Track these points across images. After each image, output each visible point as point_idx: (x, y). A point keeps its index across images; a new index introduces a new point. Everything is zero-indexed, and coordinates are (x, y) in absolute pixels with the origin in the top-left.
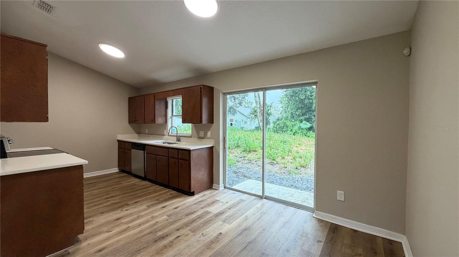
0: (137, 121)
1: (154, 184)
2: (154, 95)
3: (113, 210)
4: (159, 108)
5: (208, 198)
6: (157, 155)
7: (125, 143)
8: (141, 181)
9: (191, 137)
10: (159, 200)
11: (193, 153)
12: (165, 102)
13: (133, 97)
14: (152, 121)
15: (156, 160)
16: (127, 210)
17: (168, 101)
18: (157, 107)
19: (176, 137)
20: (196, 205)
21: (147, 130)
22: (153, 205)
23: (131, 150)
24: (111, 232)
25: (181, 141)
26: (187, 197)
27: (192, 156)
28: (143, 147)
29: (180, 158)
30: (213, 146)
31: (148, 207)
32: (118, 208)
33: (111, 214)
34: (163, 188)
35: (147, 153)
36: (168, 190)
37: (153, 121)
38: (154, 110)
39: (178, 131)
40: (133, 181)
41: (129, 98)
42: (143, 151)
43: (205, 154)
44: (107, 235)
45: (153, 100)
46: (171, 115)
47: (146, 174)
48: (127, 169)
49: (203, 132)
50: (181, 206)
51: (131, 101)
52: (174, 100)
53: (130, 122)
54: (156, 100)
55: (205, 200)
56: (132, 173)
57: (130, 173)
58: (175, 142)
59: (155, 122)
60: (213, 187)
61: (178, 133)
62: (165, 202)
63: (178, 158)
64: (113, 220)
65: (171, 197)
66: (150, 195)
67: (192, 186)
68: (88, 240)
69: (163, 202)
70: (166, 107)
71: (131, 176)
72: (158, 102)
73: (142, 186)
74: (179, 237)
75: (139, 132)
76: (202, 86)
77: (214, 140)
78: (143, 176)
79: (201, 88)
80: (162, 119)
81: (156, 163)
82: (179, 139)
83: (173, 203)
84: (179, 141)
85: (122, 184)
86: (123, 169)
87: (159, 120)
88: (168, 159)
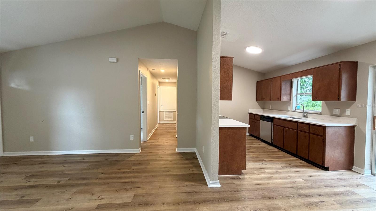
0: (264, 99)
1: (280, 151)
2: (281, 78)
3: (256, 161)
4: (285, 88)
5: (348, 179)
6: (284, 127)
7: (254, 115)
8: (268, 146)
9: (321, 114)
10: (290, 165)
11: (328, 129)
12: (290, 82)
13: (261, 81)
14: (278, 99)
15: (283, 131)
16: (266, 164)
17: (293, 82)
18: (283, 87)
19: (302, 113)
20: (334, 181)
21: (271, 106)
22: (286, 167)
23: (260, 121)
24: (260, 175)
25: (308, 117)
26: (318, 169)
27: (328, 132)
28: (270, 119)
29: (311, 132)
30: (355, 126)
31: (282, 167)
32: (259, 161)
33: (256, 163)
34: (290, 156)
35: (274, 124)
36: (296, 158)
37: (280, 99)
38: (280, 90)
39: (304, 108)
40: (262, 144)
41: (257, 82)
42: (271, 123)
43: (342, 132)
44: (258, 176)
45: (280, 81)
46: (296, 94)
47: (273, 141)
48: (256, 134)
49: (339, 109)
50: (316, 176)
51: (259, 84)
52: (299, 80)
53: (257, 100)
54: (282, 82)
55: (345, 179)
56: (260, 138)
57: (258, 138)
58: (301, 118)
59: (280, 100)
60: (353, 170)
61: (304, 109)
62: (297, 167)
63: (309, 133)
64: (259, 168)
65: (301, 165)
66: (280, 158)
67: (326, 161)
68: (248, 175)
69: (295, 167)
70: (291, 86)
71: (259, 140)
72: (284, 83)
73: (270, 150)
74: (323, 202)
75: (263, 108)
76: (342, 63)
77: (356, 119)
78: (271, 142)
79: (340, 65)
80: (287, 97)
81: (283, 134)
82: (306, 115)
83: (305, 171)
84: (305, 117)
85: (254, 145)
86: (253, 134)
87: (285, 98)
88: (297, 132)
